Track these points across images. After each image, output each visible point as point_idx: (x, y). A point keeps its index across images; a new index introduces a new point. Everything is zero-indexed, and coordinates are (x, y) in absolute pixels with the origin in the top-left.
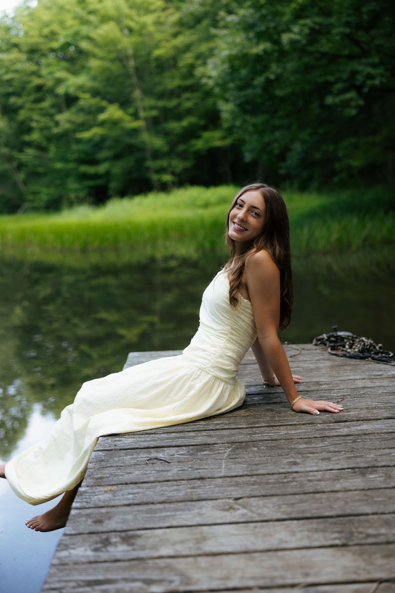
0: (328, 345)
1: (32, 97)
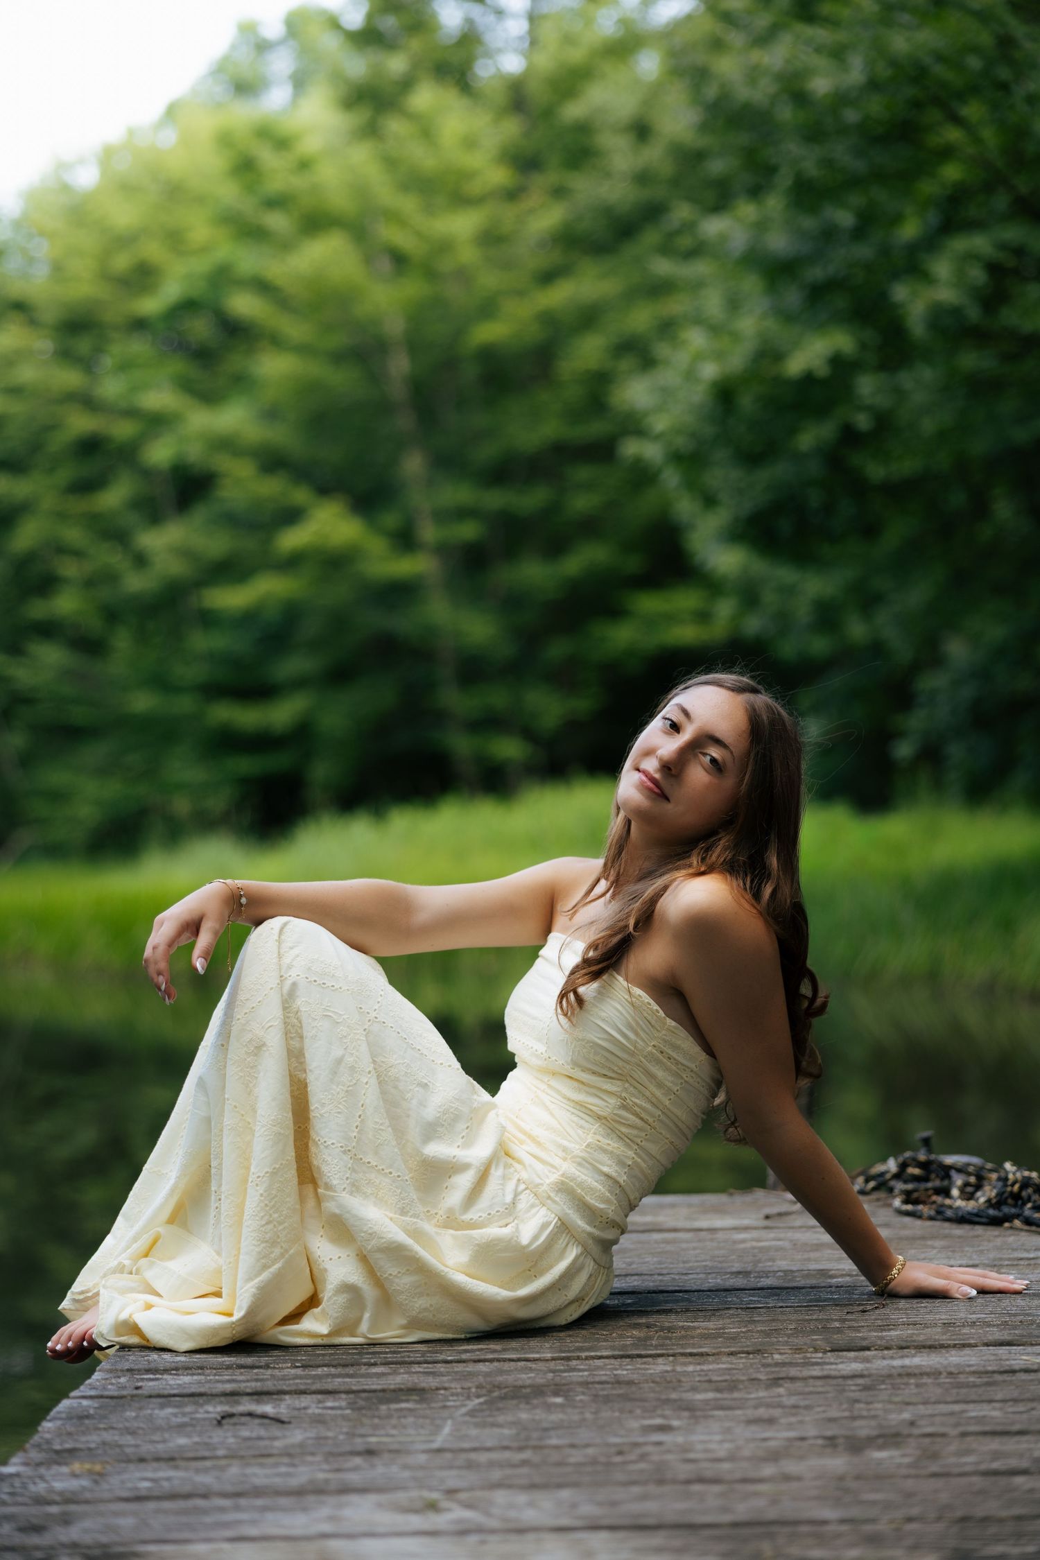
0: (896, 1191)
1: (65, 475)
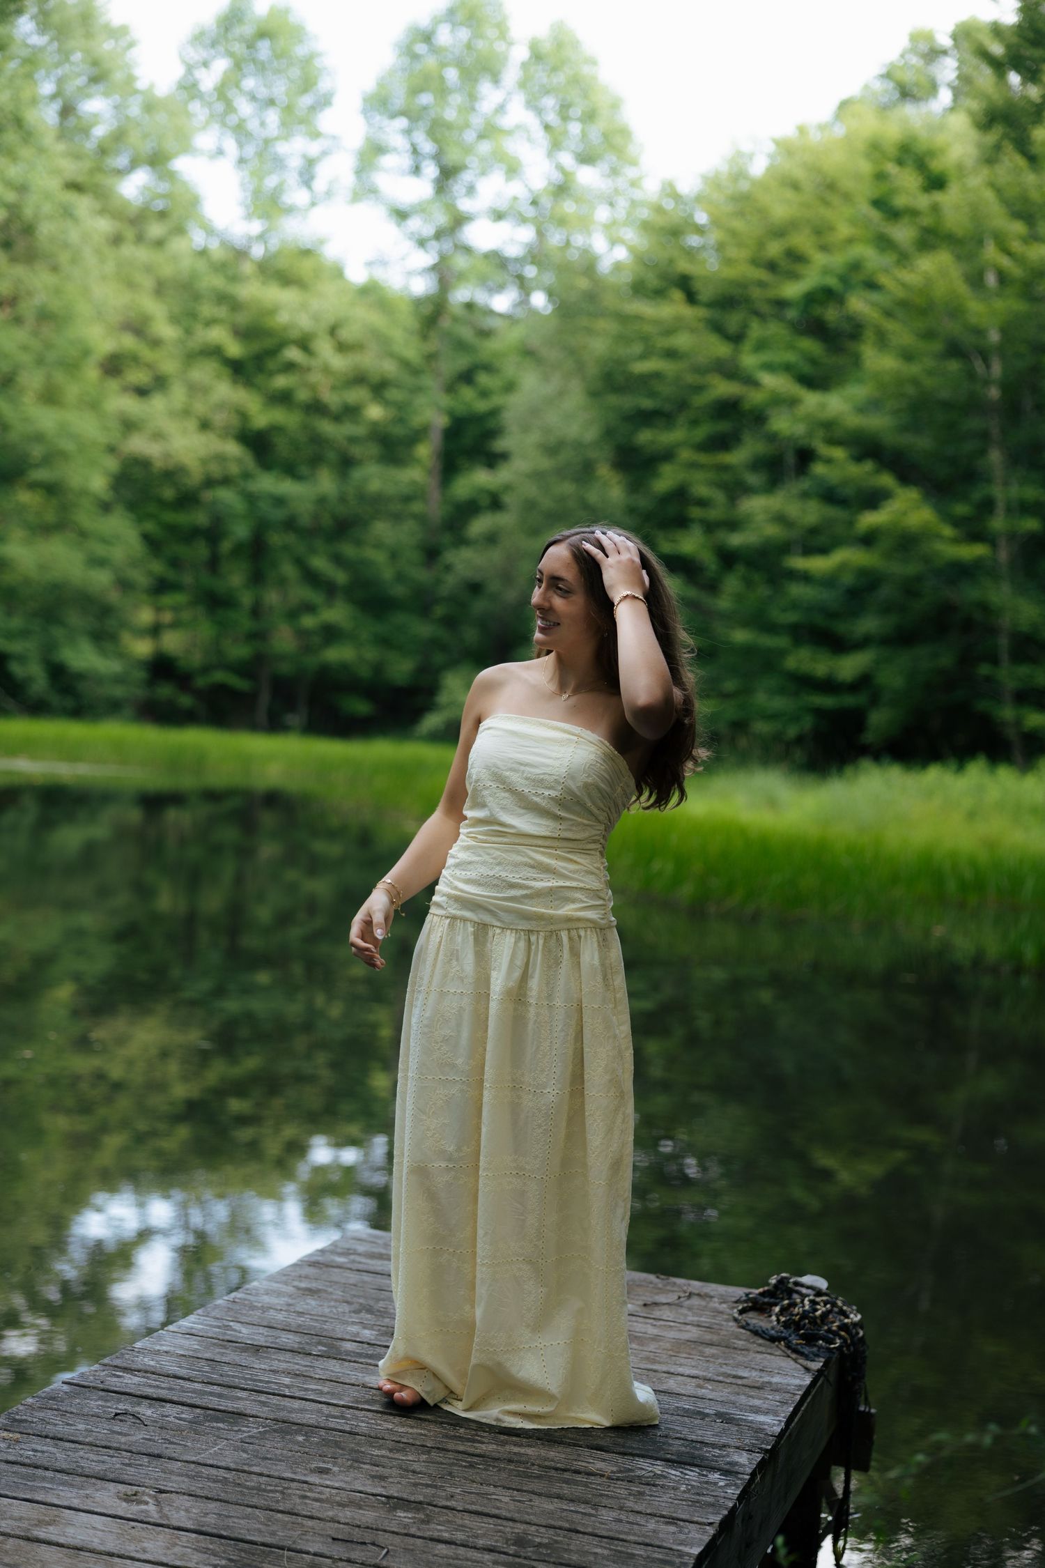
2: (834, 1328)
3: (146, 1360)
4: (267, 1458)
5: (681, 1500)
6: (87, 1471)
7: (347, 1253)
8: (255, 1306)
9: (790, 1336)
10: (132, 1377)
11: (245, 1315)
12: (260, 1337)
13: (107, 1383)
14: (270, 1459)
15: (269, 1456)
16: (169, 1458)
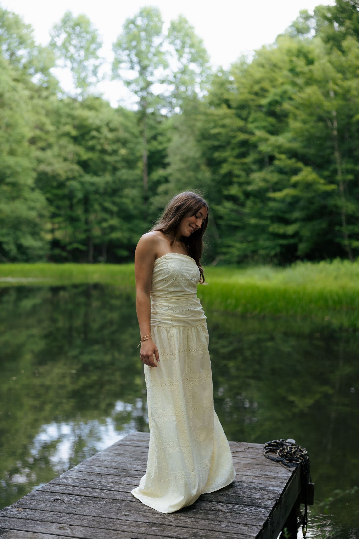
1: (236, 152)
2: (298, 456)
3: (64, 481)
4: (107, 512)
5: (249, 518)
6: (46, 520)
7: (130, 440)
8: (101, 460)
9: (284, 460)
10: (60, 487)
11: (97, 463)
12: (102, 471)
13: (51, 489)
14: (108, 512)
15: (108, 511)
16: (74, 514)
